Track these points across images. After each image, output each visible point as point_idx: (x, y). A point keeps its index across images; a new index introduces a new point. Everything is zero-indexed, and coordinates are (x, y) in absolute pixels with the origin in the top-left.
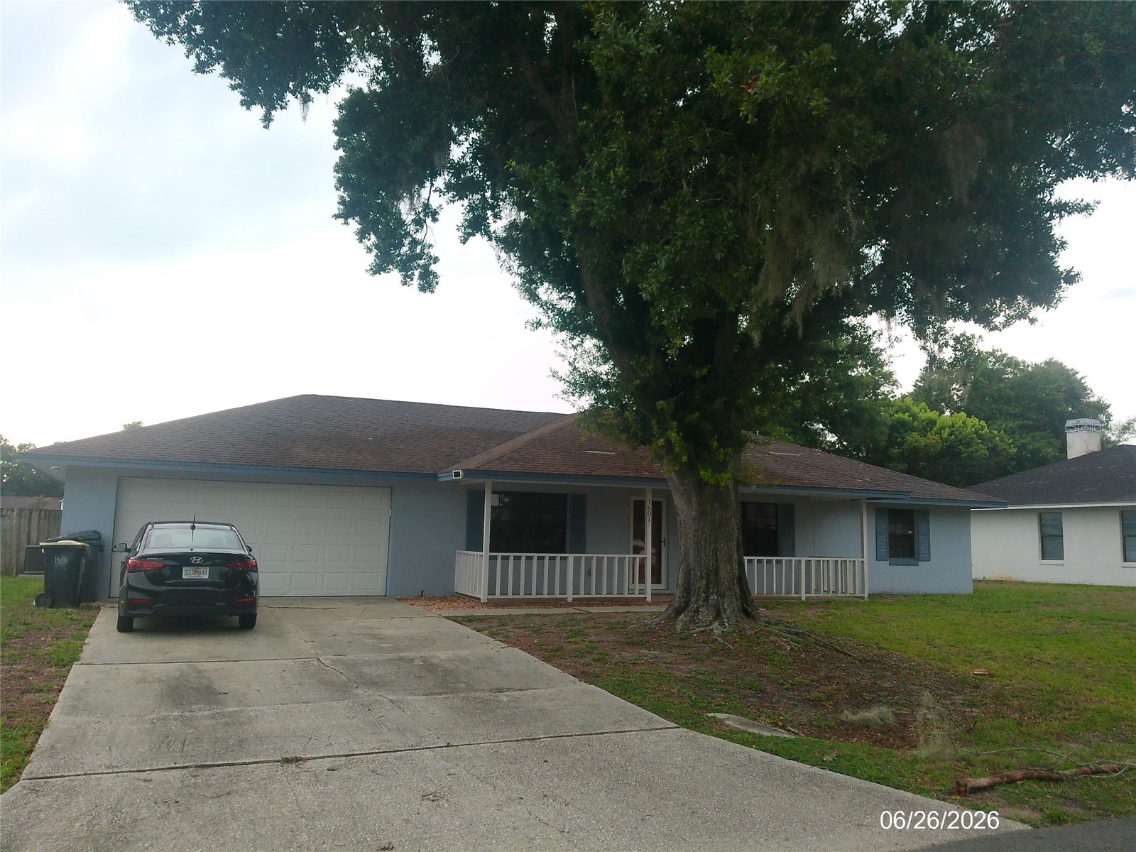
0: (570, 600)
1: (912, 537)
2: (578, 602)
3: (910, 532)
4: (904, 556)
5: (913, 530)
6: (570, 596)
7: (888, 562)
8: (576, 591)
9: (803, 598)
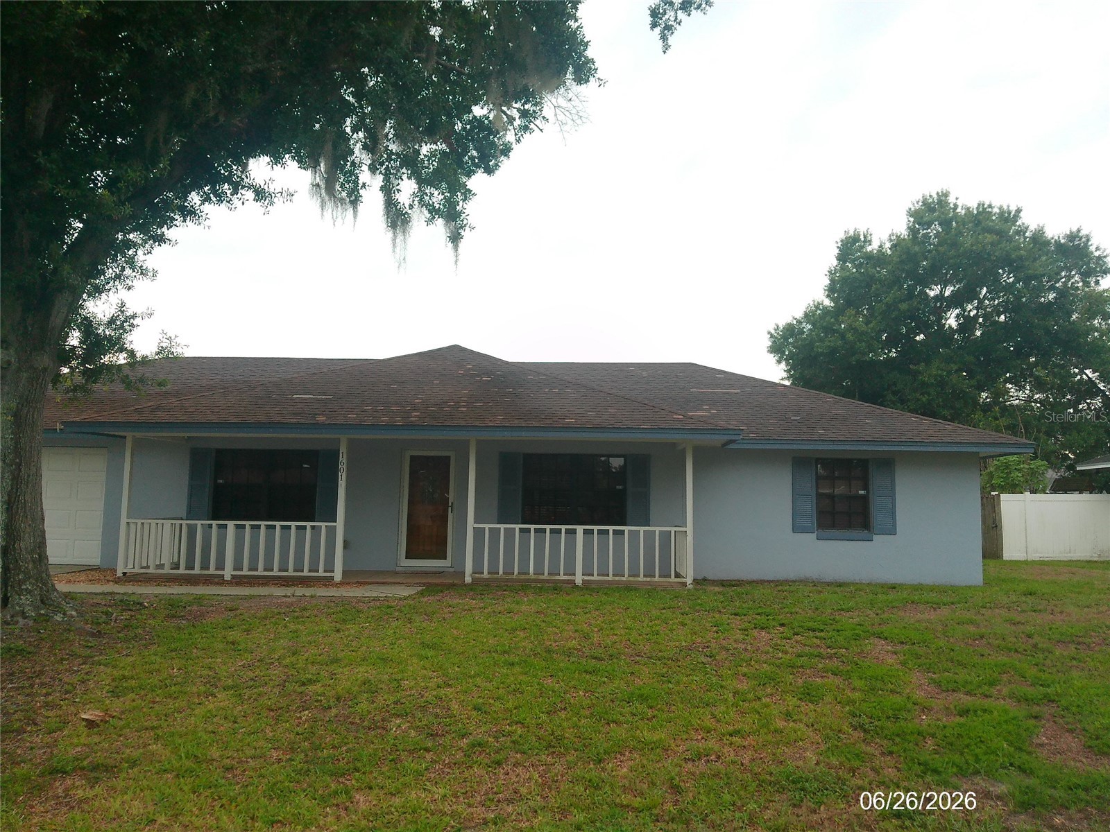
0: (228, 577)
1: (865, 500)
2: (238, 581)
3: (862, 492)
4: (849, 526)
5: (866, 488)
6: (228, 573)
7: (814, 536)
8: (238, 567)
9: (579, 581)
